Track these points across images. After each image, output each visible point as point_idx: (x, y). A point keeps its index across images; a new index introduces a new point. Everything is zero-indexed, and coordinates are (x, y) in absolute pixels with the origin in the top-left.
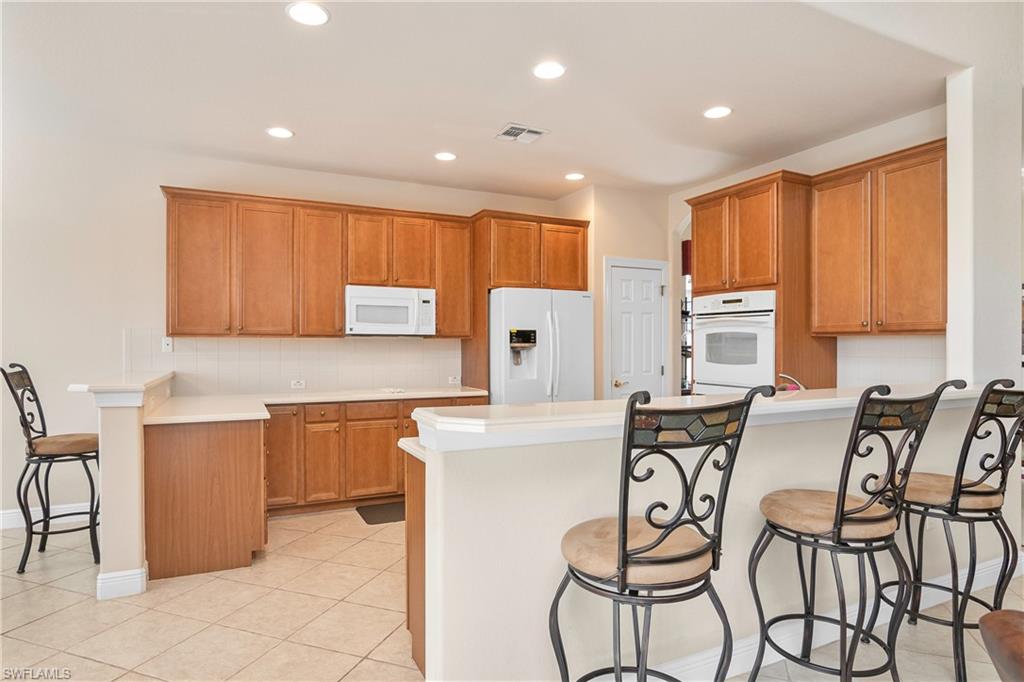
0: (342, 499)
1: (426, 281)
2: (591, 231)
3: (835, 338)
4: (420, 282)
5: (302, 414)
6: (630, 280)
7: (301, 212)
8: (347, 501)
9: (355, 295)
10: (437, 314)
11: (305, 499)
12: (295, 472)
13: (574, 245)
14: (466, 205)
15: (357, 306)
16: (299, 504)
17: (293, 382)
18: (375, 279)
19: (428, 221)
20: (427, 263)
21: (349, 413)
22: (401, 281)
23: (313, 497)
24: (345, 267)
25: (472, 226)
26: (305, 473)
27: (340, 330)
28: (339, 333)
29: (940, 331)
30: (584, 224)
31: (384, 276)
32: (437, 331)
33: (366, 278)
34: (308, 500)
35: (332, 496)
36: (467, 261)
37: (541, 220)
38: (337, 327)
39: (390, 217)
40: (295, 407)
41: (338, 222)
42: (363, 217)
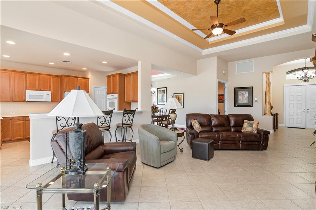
0: (24, 138)
1: (49, 89)
2: (90, 80)
3: (131, 103)
4: (47, 90)
5: (13, 119)
6: (99, 90)
7: (13, 73)
8: (26, 139)
9: (28, 93)
10: (51, 97)
11: (14, 139)
12: (11, 132)
13: (86, 83)
14: (59, 73)
15: (29, 95)
16: (12, 140)
17: (11, 112)
18: (34, 89)
19: (49, 76)
20: (49, 85)
21: (26, 119)
22: (42, 89)
23: (16, 138)
24: (26, 86)
25: (61, 77)
26: (14, 133)
27: (25, 100)
28: (24, 101)
29: (138, 102)
30: (88, 79)
31: (37, 88)
32: (51, 100)
33: (32, 89)
34: (15, 139)
35: (22, 137)
36: (59, 85)
37: (77, 77)
38: (24, 99)
39: (39, 75)
40: (11, 118)
41: (24, 75)
42: (31, 75)
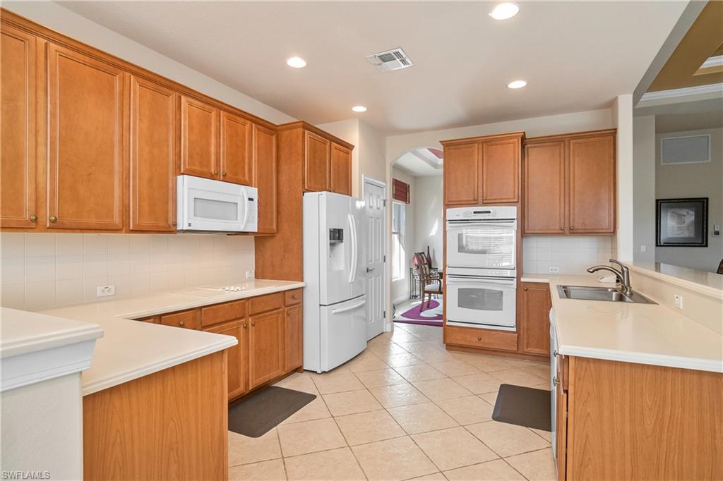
1: (247, 179)
2: (355, 154)
4: (242, 179)
10: (259, 213)
13: (347, 163)
15: (195, 198)
18: (205, 170)
19: (247, 121)
20: (247, 162)
22: (228, 177)
24: (178, 154)
25: (278, 132)
27: (172, 225)
28: (169, 229)
30: (349, 147)
31: (213, 170)
32: (258, 227)
36: (274, 165)
37: (332, 139)
39: (218, 109)
41: (171, 102)
42: (195, 103)
